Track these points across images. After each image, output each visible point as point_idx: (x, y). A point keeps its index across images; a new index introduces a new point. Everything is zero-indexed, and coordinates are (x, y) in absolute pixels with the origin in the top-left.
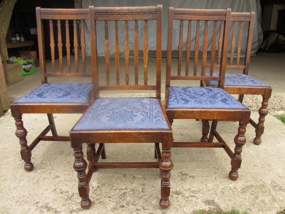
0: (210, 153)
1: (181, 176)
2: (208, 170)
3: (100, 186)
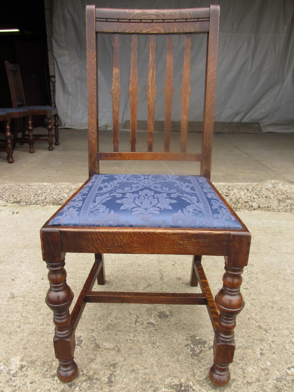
0: (251, 293)
1: (192, 346)
2: (246, 333)
3: (25, 366)
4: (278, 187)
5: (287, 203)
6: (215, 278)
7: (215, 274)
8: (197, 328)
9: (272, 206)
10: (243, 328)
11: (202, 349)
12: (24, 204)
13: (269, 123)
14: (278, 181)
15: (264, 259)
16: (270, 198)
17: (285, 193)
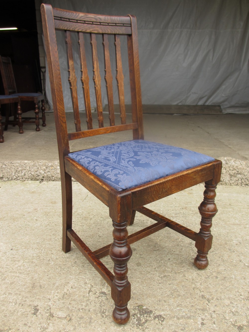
1: (139, 316)
4: (230, 163)
5: (238, 178)
6: (166, 248)
7: (167, 245)
8: (145, 297)
9: (224, 180)
10: (188, 298)
11: (147, 318)
12: (7, 179)
13: (229, 105)
14: (231, 158)
15: (213, 230)
16: (223, 174)
17: (236, 169)
